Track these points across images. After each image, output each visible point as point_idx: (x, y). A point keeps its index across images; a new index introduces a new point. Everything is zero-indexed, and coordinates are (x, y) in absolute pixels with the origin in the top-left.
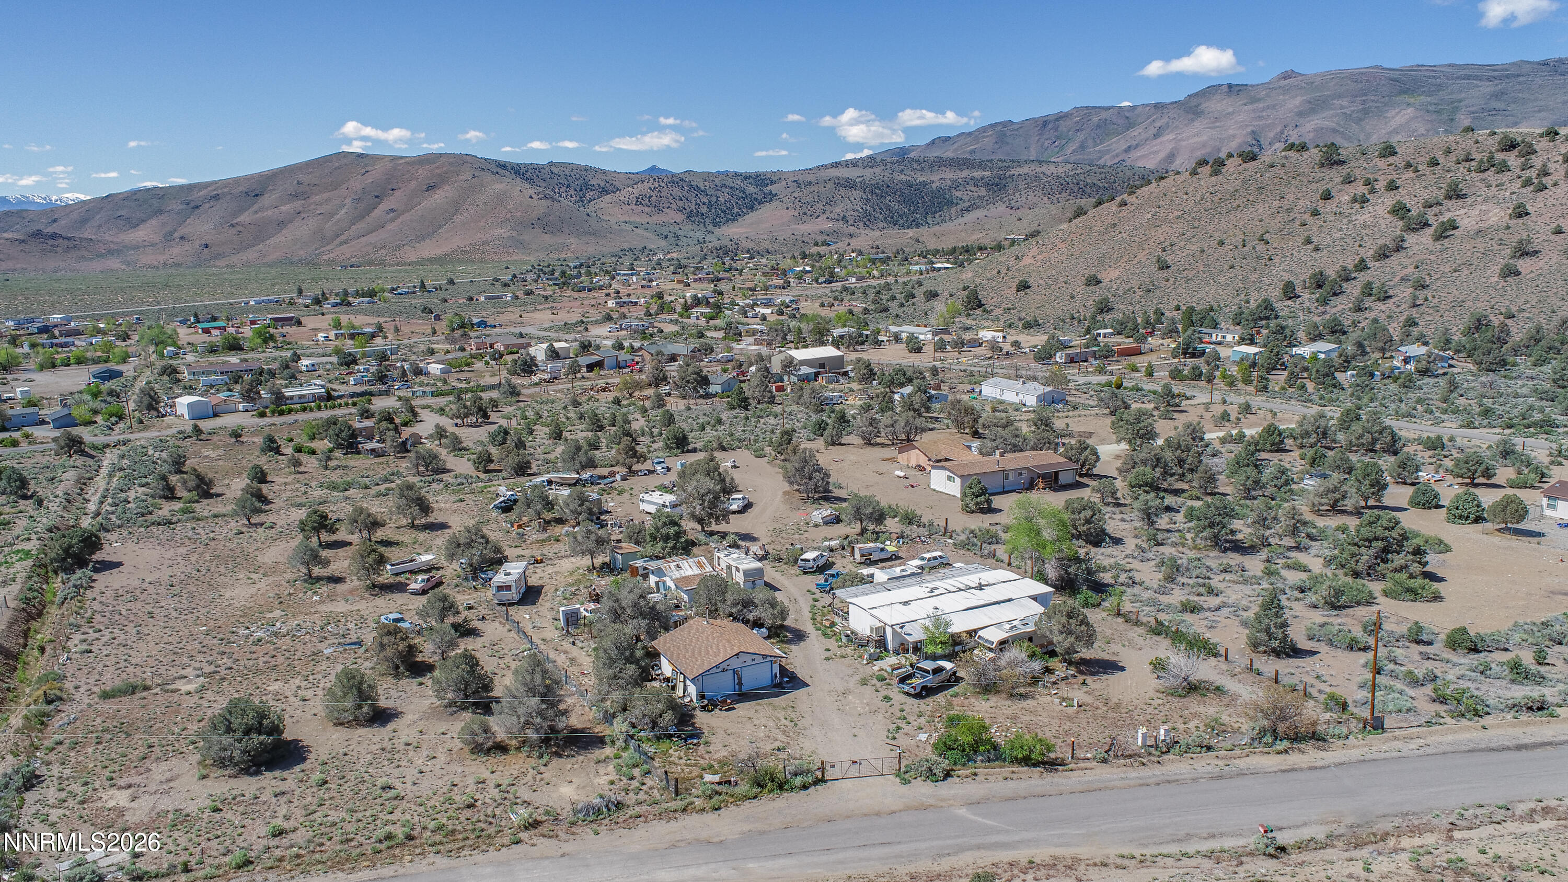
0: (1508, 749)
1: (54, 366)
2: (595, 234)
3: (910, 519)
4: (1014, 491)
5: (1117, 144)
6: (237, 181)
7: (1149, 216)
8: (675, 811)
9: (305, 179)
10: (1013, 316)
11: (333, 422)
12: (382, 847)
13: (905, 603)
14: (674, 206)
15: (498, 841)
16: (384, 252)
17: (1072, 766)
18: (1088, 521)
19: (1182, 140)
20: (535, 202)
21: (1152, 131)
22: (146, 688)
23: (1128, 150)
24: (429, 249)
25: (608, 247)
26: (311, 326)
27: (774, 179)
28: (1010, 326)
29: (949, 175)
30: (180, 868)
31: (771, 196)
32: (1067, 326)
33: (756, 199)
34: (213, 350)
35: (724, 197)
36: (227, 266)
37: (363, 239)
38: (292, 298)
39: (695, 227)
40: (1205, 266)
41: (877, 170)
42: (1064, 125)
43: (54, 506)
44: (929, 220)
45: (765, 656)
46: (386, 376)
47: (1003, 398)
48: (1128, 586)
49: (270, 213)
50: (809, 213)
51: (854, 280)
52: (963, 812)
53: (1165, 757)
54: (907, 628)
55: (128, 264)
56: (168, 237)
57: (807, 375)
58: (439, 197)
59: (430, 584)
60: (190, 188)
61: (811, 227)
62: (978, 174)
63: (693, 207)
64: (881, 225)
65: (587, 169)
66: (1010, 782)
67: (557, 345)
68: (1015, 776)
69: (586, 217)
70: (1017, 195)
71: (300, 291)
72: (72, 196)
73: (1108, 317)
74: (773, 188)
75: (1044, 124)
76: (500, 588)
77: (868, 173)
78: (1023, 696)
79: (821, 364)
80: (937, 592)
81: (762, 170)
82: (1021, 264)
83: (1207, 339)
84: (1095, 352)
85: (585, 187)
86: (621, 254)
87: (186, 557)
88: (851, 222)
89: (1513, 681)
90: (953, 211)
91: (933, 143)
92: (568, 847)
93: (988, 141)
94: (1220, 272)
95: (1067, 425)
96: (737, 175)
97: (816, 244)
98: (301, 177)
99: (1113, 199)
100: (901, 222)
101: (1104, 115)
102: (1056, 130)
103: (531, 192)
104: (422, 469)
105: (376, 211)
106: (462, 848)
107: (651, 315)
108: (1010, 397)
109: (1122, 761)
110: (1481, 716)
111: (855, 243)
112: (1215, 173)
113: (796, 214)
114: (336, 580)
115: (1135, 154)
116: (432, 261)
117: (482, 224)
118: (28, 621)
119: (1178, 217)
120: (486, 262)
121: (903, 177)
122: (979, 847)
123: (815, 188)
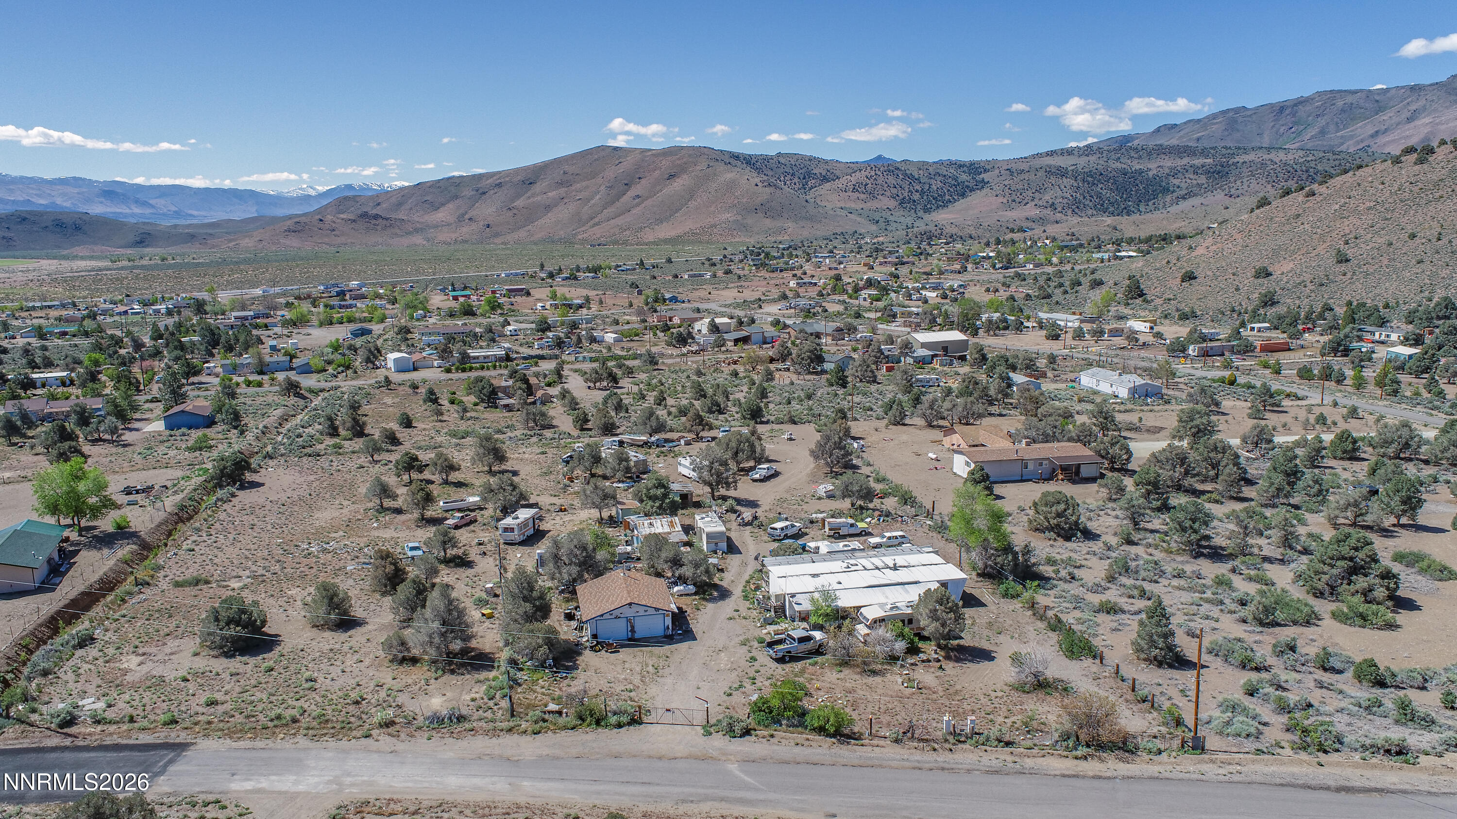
0: (1328, 788)
1: (331, 323)
2: (811, 219)
3: (907, 499)
4: (1030, 480)
5: (1363, 129)
6: (517, 171)
7: (1337, 207)
8: (502, 730)
9: (570, 169)
10: (1172, 307)
11: (480, 380)
12: (270, 724)
13: (814, 576)
14: (888, 194)
15: (354, 733)
16: (627, 232)
17: (866, 742)
18: (1059, 515)
19: (1440, 123)
20: (760, 189)
21: (1406, 114)
22: (207, 582)
23: (1374, 136)
24: (665, 231)
25: (822, 230)
26: (537, 297)
27: (987, 167)
28: (1166, 317)
29: (1168, 163)
30: (127, 719)
31: (984, 184)
32: (1225, 318)
33: (967, 187)
34: (452, 315)
35: (936, 184)
36: (502, 243)
37: (612, 221)
38: (535, 272)
39: (906, 213)
40: (1390, 260)
41: (1093, 158)
42: (1302, 111)
43: (250, 436)
44: (1142, 208)
45: (657, 609)
46: (564, 342)
47: (1099, 388)
48: (1066, 581)
49: (539, 198)
50: (1018, 200)
51: (1031, 266)
52: (733, 767)
53: (960, 746)
54: (798, 599)
55: (428, 241)
56: (460, 219)
57: (924, 357)
58: (678, 185)
59: (464, 522)
60: (480, 176)
61: (1018, 214)
62: (1198, 161)
63: (906, 194)
64: (1090, 212)
65: (811, 159)
66: (799, 748)
67: (718, 320)
68: (807, 743)
69: (804, 203)
70: (1239, 183)
71: (542, 266)
72: (399, 184)
73: (1271, 311)
74: (985, 176)
75: (1280, 109)
76: (506, 530)
77: (1082, 161)
78: (874, 673)
79: (945, 348)
80: (853, 568)
81: (977, 158)
82: (1194, 254)
83: (1369, 336)
84: (1233, 346)
85: (808, 175)
86: (832, 237)
87: (310, 484)
88: (1059, 209)
89: (1397, 722)
90: (1168, 198)
91: (1158, 130)
92: (400, 746)
93: (1217, 128)
94: (1406, 266)
95: (1141, 419)
96: (951, 163)
97: (1012, 231)
98: (566, 168)
99: (1302, 189)
100: (1111, 209)
101: (1350, 99)
102: (1294, 116)
103: (757, 180)
104: (531, 424)
105: (625, 197)
106: (325, 735)
107: (822, 295)
108: (1105, 388)
109: (916, 744)
110: (1326, 752)
111: (1052, 230)
112: (1421, 161)
113: (1005, 201)
114: (398, 511)
115: (1382, 140)
116: (666, 241)
117: (712, 209)
118: (176, 523)
119: (1369, 208)
120: (712, 243)
121: (1118, 165)
122: (722, 799)
123: (1026, 176)
